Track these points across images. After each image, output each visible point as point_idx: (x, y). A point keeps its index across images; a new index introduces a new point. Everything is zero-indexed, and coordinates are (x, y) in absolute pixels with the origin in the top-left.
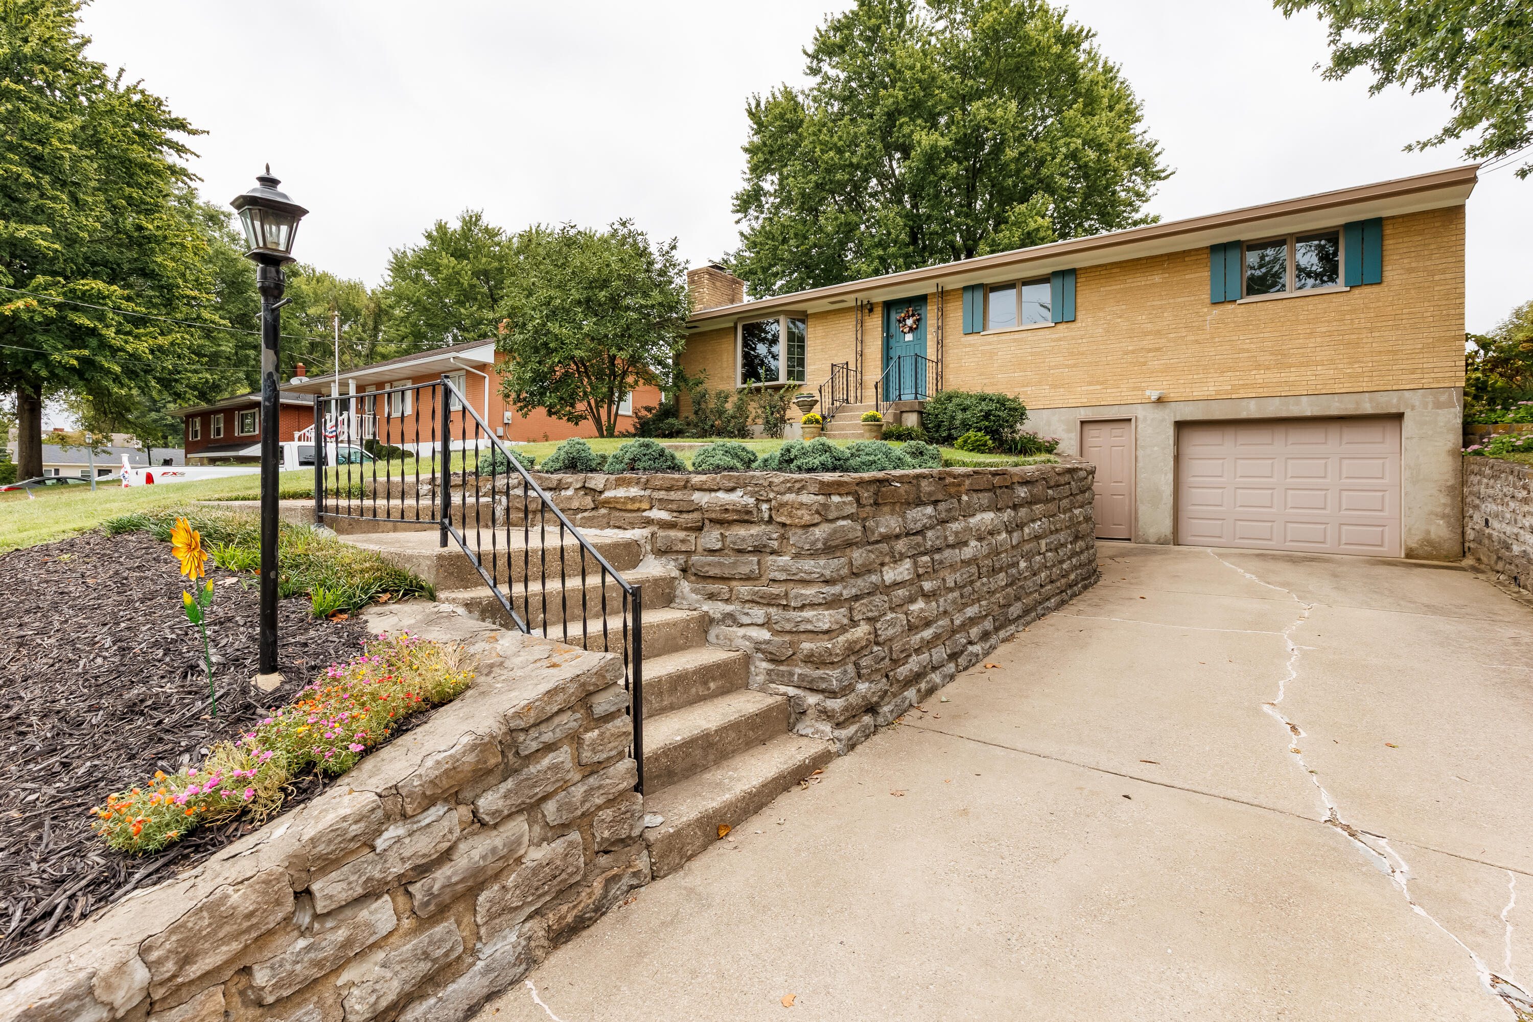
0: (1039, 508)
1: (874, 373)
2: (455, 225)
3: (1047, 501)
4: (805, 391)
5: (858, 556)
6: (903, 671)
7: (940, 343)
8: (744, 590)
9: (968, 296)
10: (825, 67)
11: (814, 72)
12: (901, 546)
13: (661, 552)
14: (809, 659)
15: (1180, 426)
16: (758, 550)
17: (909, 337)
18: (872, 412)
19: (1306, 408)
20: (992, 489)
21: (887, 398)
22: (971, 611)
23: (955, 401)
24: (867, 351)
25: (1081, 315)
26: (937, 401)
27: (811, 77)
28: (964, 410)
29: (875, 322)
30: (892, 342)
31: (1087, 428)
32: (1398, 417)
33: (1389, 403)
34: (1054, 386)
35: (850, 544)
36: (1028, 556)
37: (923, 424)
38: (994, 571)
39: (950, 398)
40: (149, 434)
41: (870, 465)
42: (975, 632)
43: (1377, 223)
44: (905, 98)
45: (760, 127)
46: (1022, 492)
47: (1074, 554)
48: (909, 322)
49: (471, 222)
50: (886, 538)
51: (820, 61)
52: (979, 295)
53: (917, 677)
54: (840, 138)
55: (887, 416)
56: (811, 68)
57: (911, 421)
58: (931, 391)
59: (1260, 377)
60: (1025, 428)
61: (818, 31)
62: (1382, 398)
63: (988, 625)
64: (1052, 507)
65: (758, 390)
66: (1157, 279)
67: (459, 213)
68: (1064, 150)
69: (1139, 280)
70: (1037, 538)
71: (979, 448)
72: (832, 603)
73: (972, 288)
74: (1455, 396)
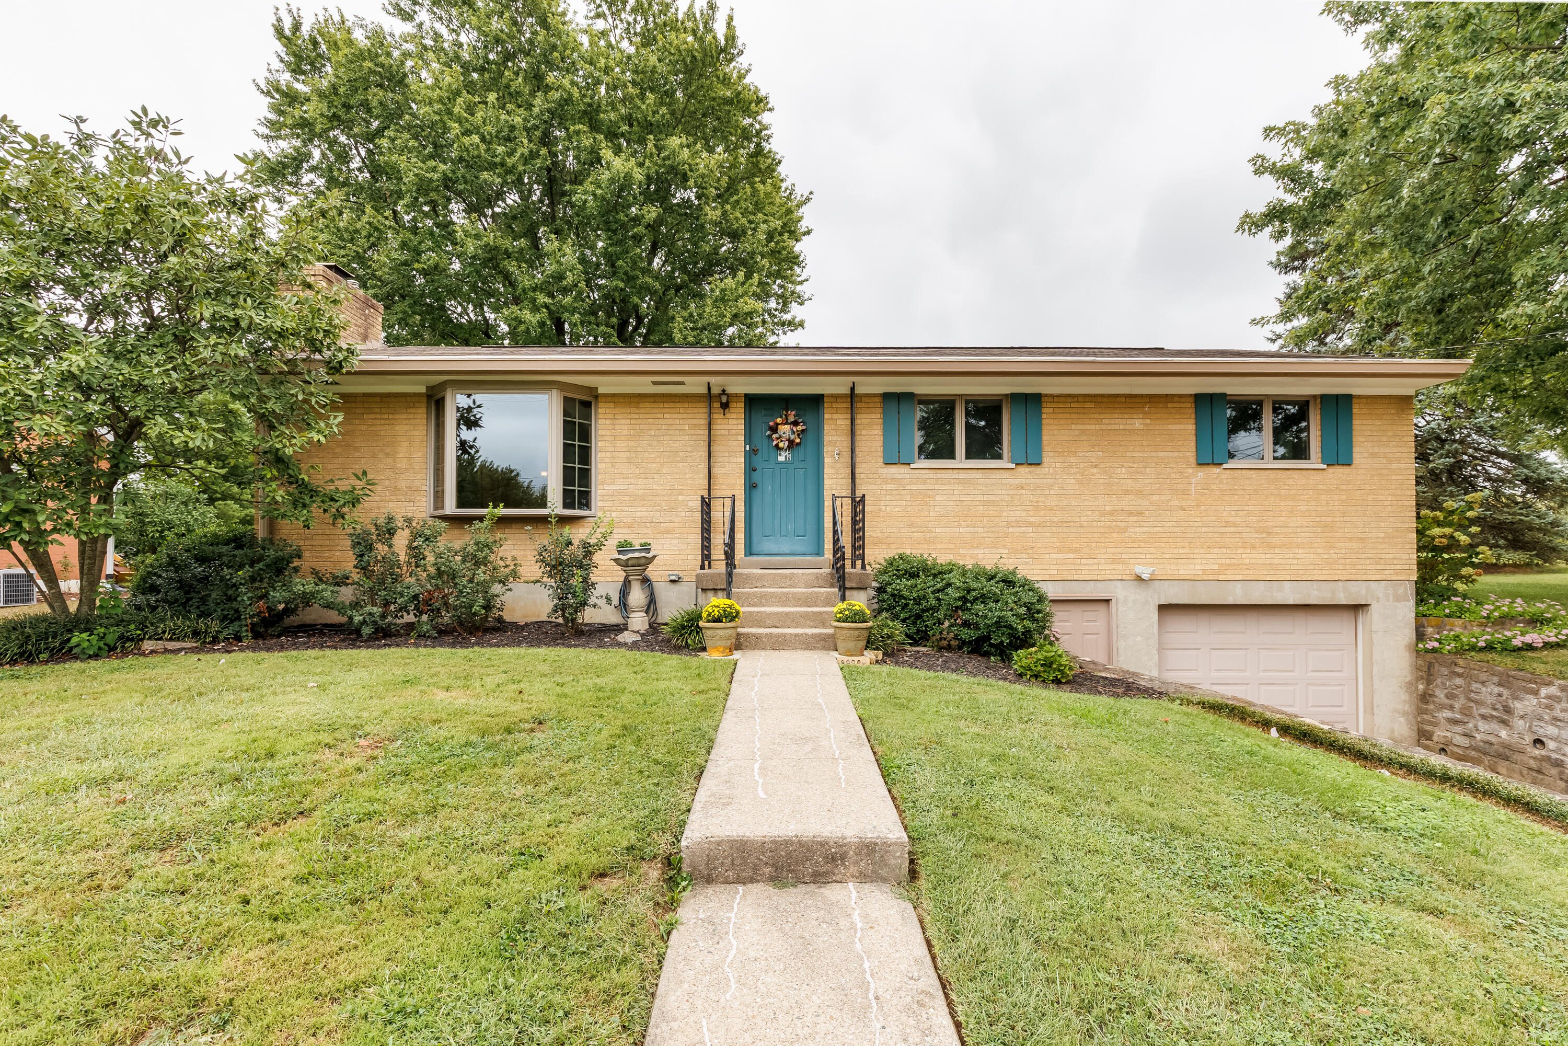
9: (891, 407)
15: (1165, 609)
17: (786, 456)
19: (1288, 595)
21: (749, 551)
24: (718, 471)
25: (1046, 457)
29: (732, 426)
30: (761, 458)
32: (1362, 609)
33: (1357, 593)
34: (1014, 550)
43: (1346, 399)
48: (790, 432)
59: (1246, 556)
62: (1353, 588)
66: (1137, 423)
69: (1116, 423)
73: (896, 397)
74: (1409, 591)
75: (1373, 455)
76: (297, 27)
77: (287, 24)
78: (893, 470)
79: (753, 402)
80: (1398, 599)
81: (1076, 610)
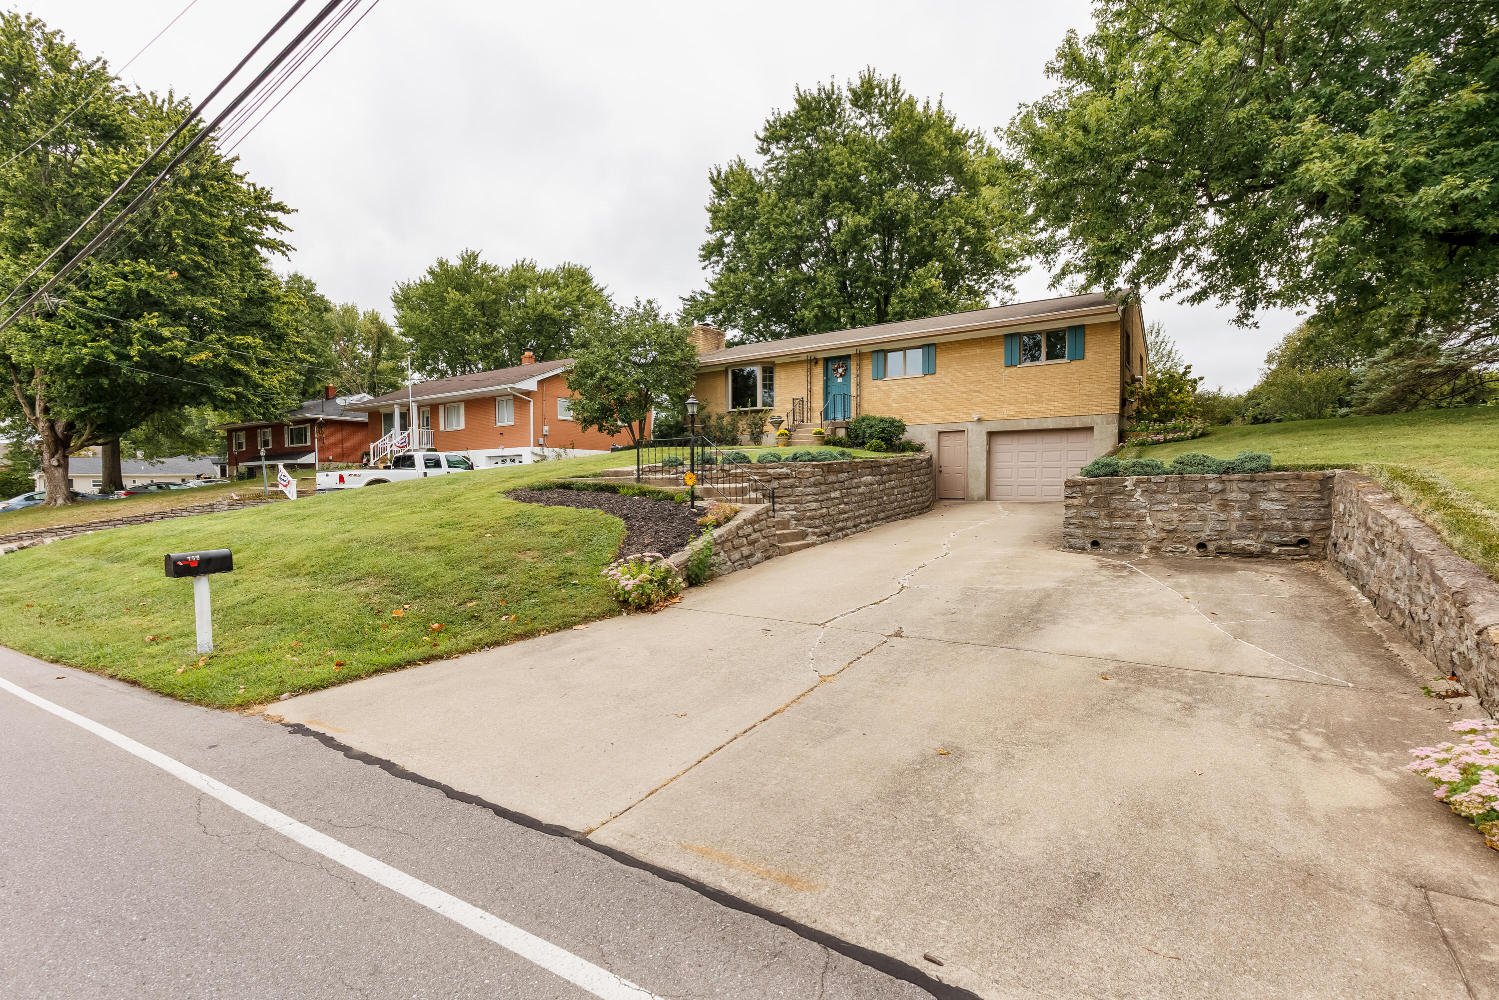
0: (893, 476)
1: (818, 404)
2: (455, 262)
3: (898, 473)
4: (775, 414)
5: (823, 488)
6: (837, 526)
7: (859, 385)
8: (787, 500)
9: (875, 355)
10: (773, 148)
11: (765, 151)
12: (836, 485)
13: (756, 490)
14: (809, 518)
15: (991, 434)
16: (791, 487)
17: (840, 380)
18: (819, 429)
19: (1050, 424)
20: (871, 467)
21: (826, 418)
22: (862, 512)
23: (867, 422)
24: (814, 388)
25: (938, 371)
26: (856, 421)
27: (761, 156)
28: (871, 427)
29: (819, 371)
30: (830, 383)
31: (942, 435)
32: (1091, 429)
33: (1086, 422)
34: (923, 412)
35: (821, 484)
36: (888, 495)
37: (848, 435)
38: (872, 499)
39: (863, 420)
40: (197, 446)
41: (825, 459)
42: (863, 520)
43: (1082, 327)
44: (836, 186)
45: (721, 192)
46: (885, 469)
47: (913, 497)
48: (840, 370)
49: (470, 259)
50: (831, 483)
51: (769, 143)
52: (881, 355)
53: (841, 529)
54: (788, 216)
55: (827, 431)
56: (762, 149)
57: (841, 433)
58: (853, 415)
59: (1028, 407)
60: (904, 437)
61: (768, 121)
62: (1084, 419)
63: (869, 518)
64: (900, 476)
65: (746, 412)
66: (978, 351)
67: (459, 254)
68: (951, 227)
69: (969, 352)
70: (893, 488)
71: (877, 449)
72: (816, 501)
73: (878, 351)
74: (1115, 418)
75: (1097, 353)
76: (719, 173)
77: (715, 173)
78: (877, 382)
79: (827, 360)
80: (1108, 423)
81: (952, 436)
